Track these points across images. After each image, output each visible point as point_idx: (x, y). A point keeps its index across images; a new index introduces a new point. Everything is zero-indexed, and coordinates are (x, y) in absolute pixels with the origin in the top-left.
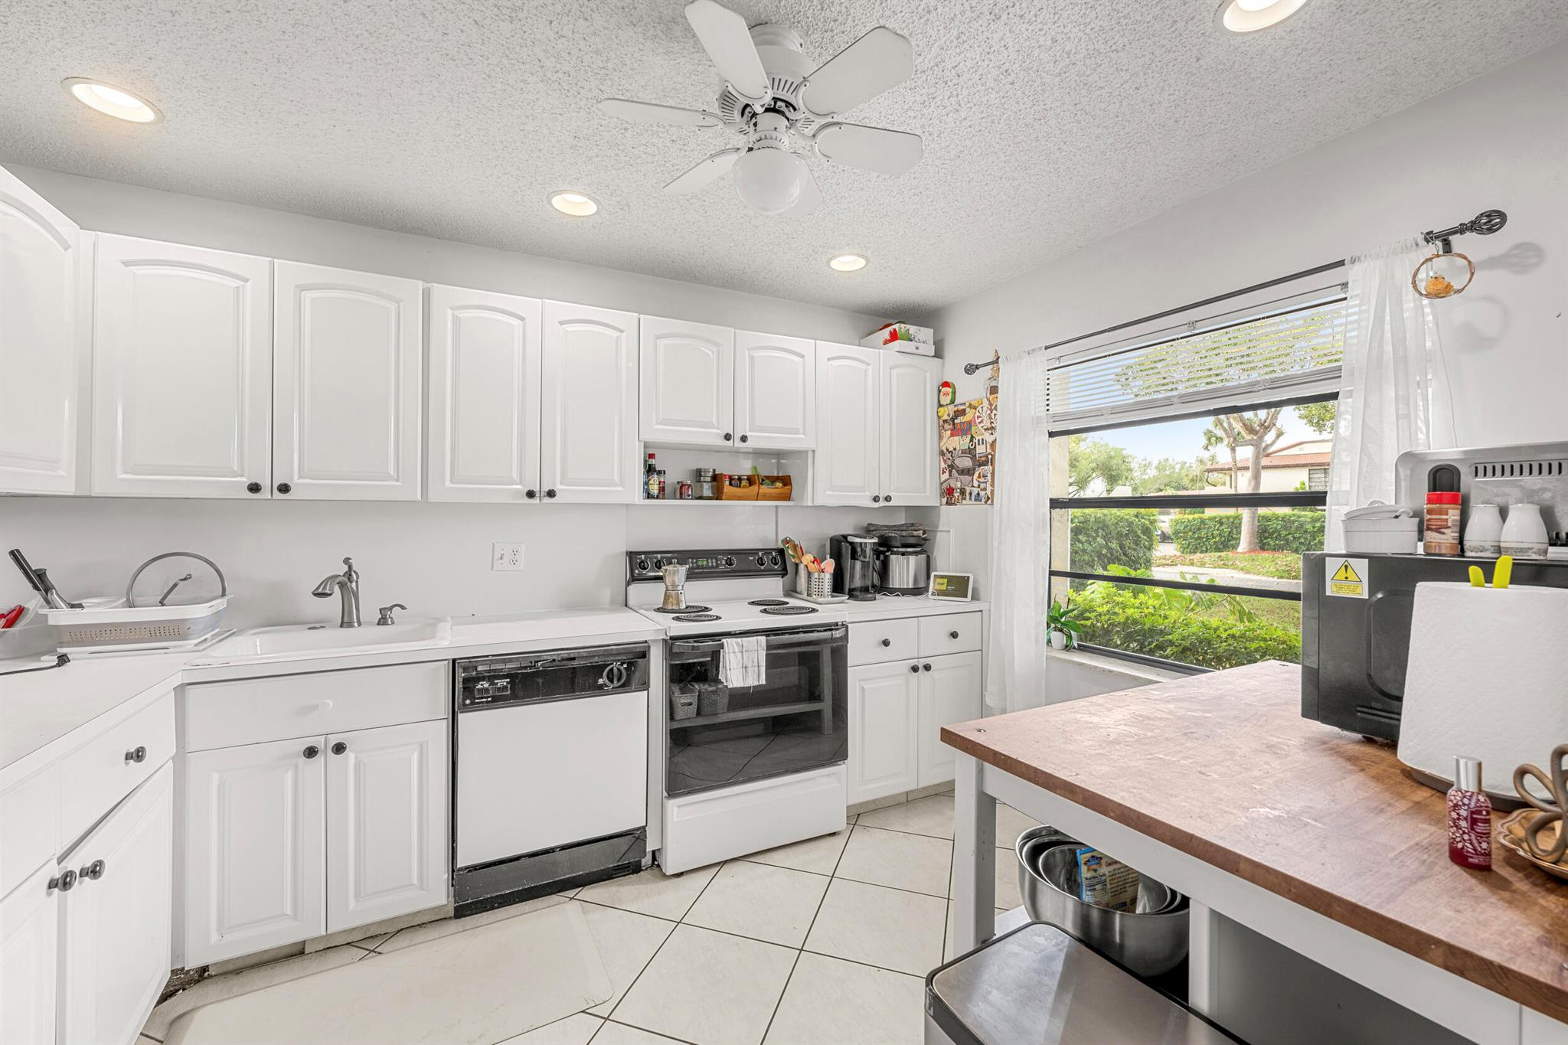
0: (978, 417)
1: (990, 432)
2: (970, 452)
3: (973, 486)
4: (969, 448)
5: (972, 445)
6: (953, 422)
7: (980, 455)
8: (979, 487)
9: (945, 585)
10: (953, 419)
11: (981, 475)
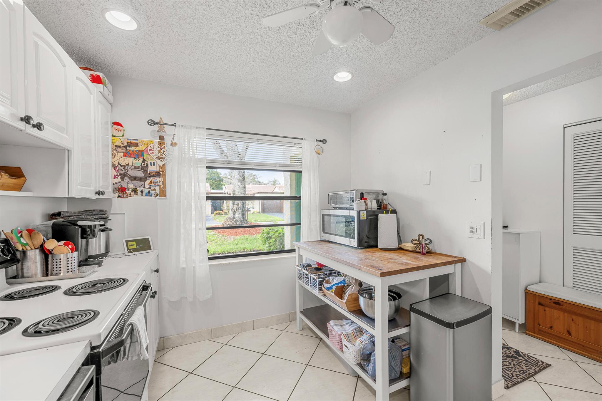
0: (150, 150)
1: (161, 160)
2: (144, 168)
3: (144, 187)
4: (141, 166)
5: (144, 165)
6: (126, 148)
7: (151, 171)
8: (150, 188)
9: (135, 245)
10: (126, 147)
11: (152, 182)
